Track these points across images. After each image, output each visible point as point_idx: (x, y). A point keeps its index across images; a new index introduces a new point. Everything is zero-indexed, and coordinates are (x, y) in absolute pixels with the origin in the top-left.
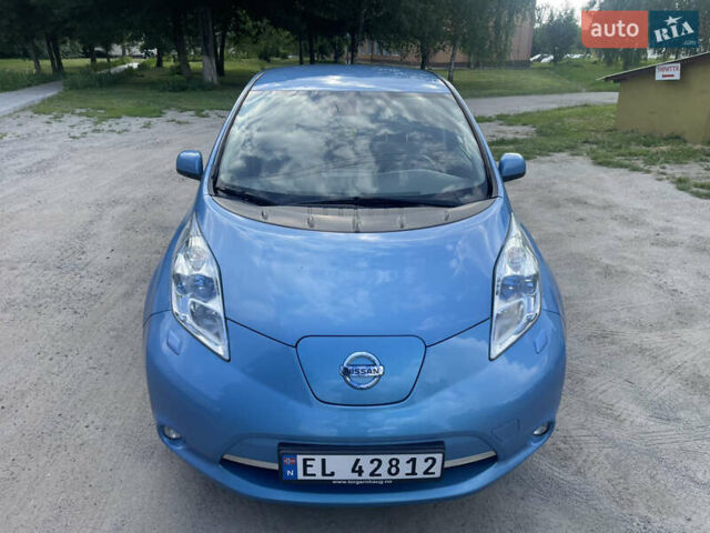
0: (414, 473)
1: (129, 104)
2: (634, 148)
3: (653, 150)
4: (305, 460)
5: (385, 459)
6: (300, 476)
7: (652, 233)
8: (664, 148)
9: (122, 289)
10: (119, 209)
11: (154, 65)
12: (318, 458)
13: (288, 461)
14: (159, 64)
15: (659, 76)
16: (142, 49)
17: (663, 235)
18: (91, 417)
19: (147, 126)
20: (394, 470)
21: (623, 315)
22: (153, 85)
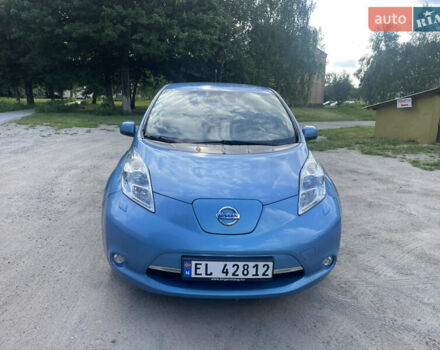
0: (257, 275)
1: (76, 120)
2: (386, 146)
3: (398, 147)
4: (196, 265)
5: (241, 264)
6: (193, 275)
7: (398, 187)
8: (405, 146)
9: (77, 210)
10: (73, 171)
11: (91, 102)
12: (204, 263)
13: (186, 265)
14: (94, 102)
15: (399, 105)
16: (83, 94)
17: (404, 188)
18: (62, 268)
19: (89, 132)
20: (246, 272)
21: (380, 225)
22: (91, 112)
